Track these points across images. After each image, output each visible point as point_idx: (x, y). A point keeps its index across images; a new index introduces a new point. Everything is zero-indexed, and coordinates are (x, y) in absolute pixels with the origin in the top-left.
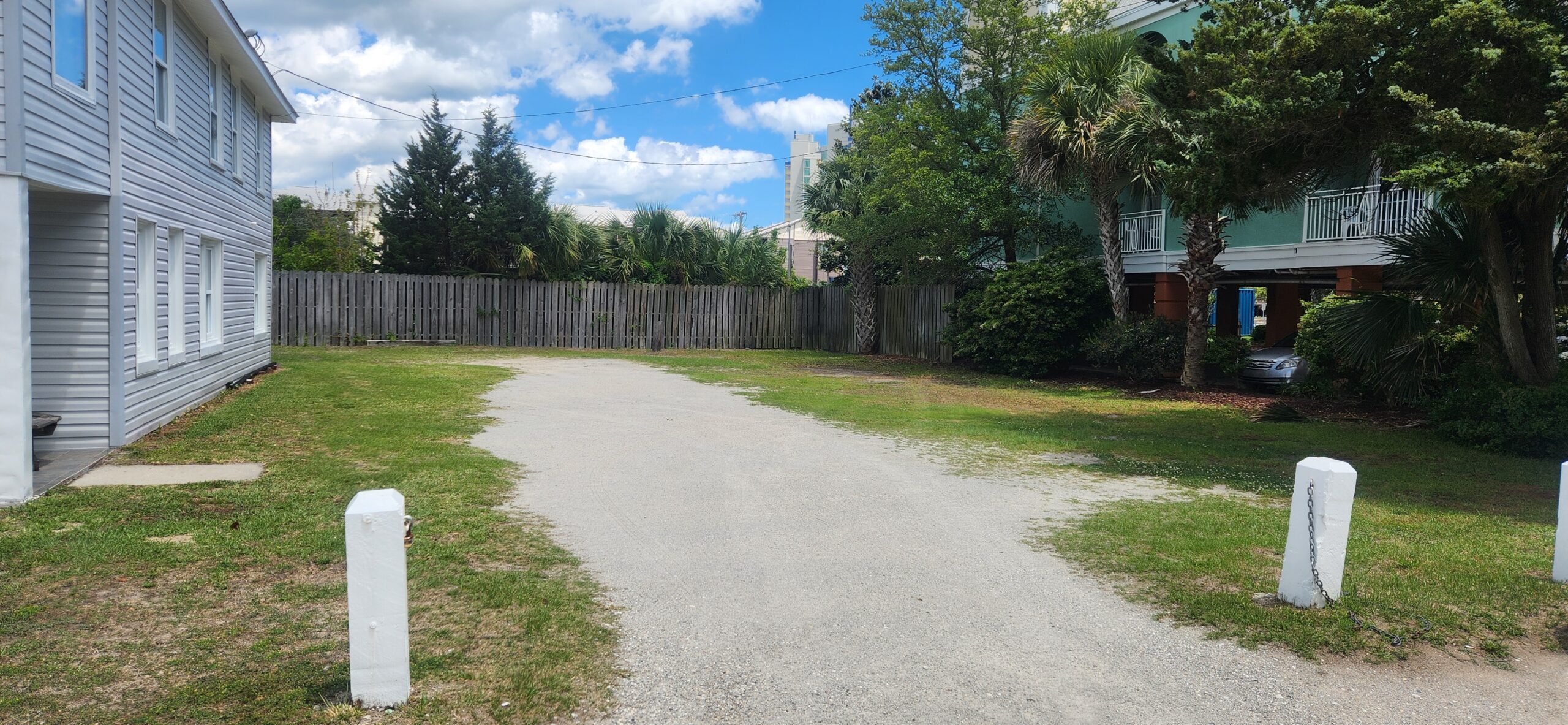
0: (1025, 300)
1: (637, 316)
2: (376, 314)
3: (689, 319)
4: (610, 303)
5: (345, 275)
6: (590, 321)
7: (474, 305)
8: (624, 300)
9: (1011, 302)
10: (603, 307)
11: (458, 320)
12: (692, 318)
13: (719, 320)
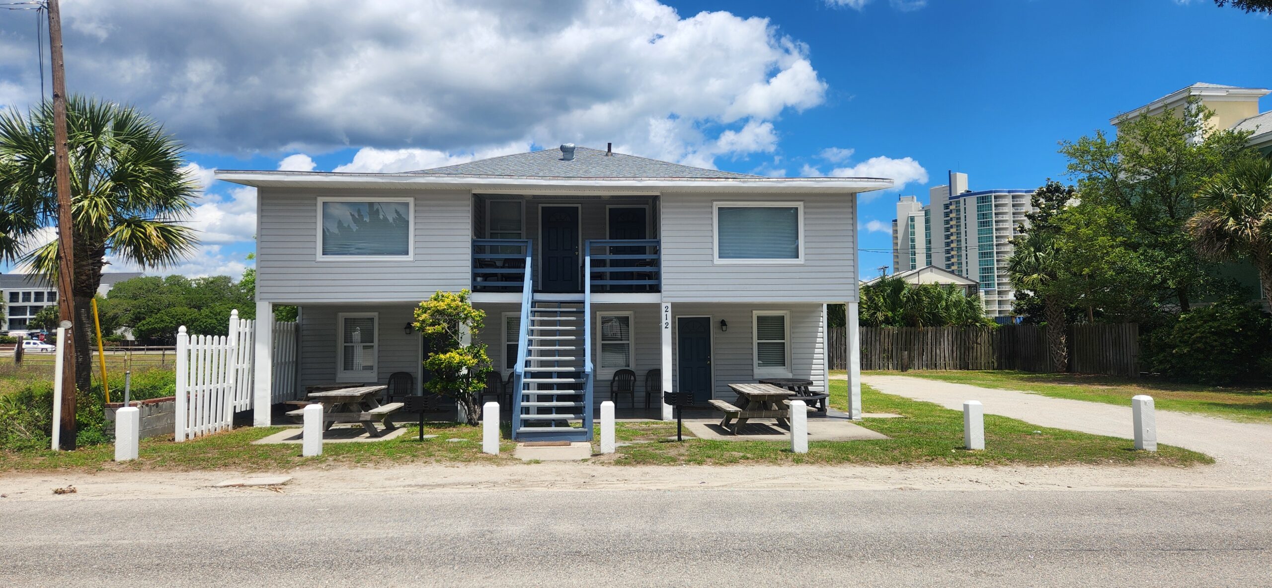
0: (1209, 333)
1: (886, 348)
4: (869, 340)
8: (878, 338)
9: (1198, 335)
12: (923, 350)
13: (942, 350)
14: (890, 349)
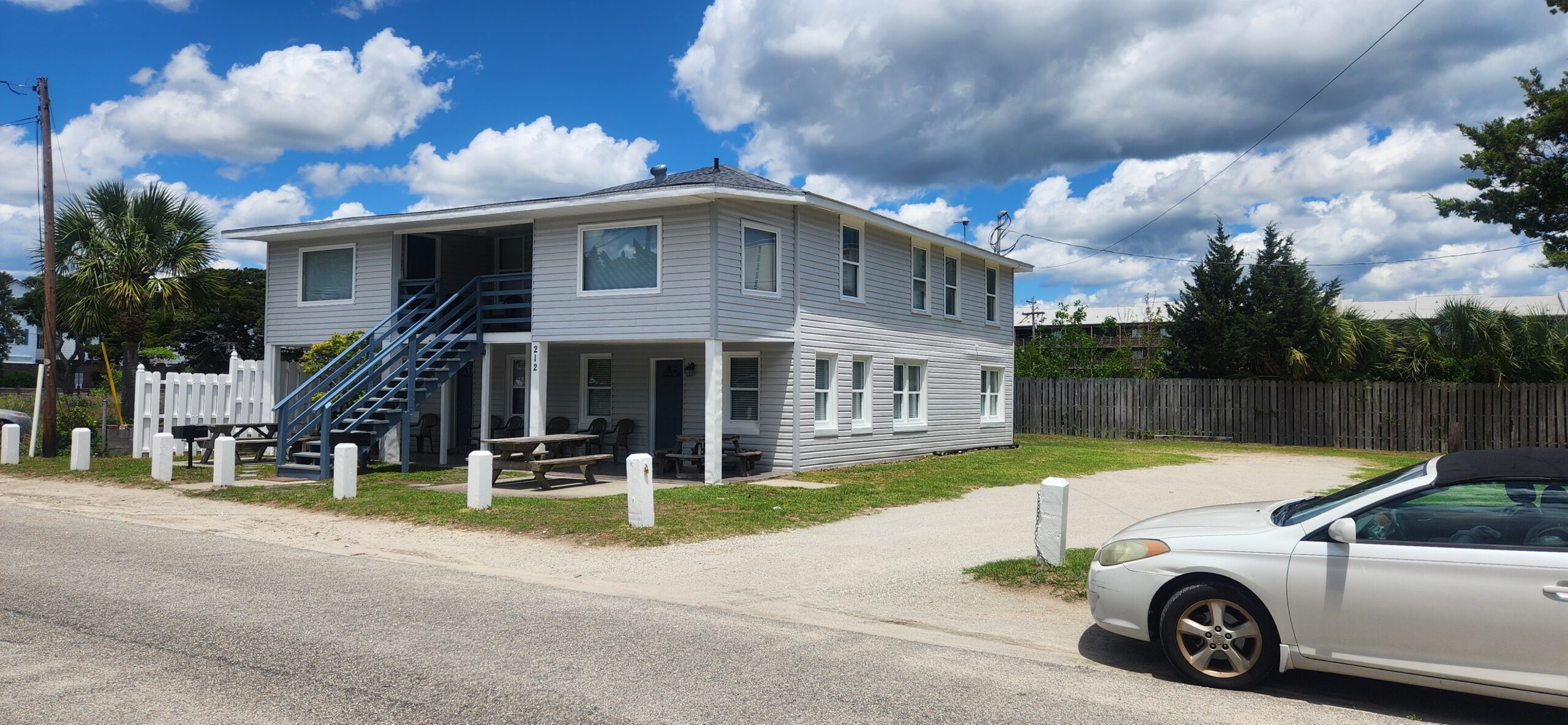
1: (1435, 417)
2: (1163, 412)
3: (1508, 421)
4: (1401, 403)
5: (1137, 380)
6: (1377, 422)
7: (1252, 405)
8: (1418, 400)
10: (1393, 407)
11: (1236, 419)
12: (1511, 421)
13: (1551, 423)
14: (1442, 419)
